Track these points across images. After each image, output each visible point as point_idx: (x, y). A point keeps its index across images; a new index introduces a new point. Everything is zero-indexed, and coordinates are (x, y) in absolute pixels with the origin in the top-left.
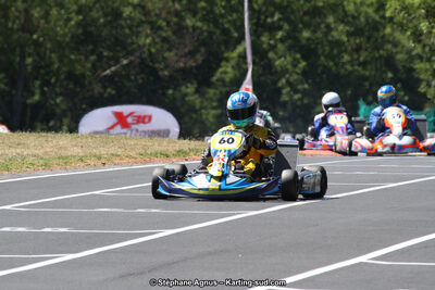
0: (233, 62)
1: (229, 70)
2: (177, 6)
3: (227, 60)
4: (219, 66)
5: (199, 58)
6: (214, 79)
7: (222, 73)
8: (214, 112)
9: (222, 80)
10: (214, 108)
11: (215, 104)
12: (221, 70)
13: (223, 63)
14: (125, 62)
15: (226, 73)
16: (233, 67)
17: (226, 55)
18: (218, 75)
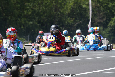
0: (113, 21)
1: (112, 23)
2: (99, 5)
3: (112, 20)
4: (110, 22)
5: (105, 19)
6: (108, 25)
7: (110, 24)
8: (108, 35)
9: (110, 26)
10: (108, 34)
11: (108, 32)
12: (110, 23)
13: (111, 21)
14: (83, 20)
15: (111, 24)
16: (113, 22)
17: (112, 19)
18: (109, 24)
